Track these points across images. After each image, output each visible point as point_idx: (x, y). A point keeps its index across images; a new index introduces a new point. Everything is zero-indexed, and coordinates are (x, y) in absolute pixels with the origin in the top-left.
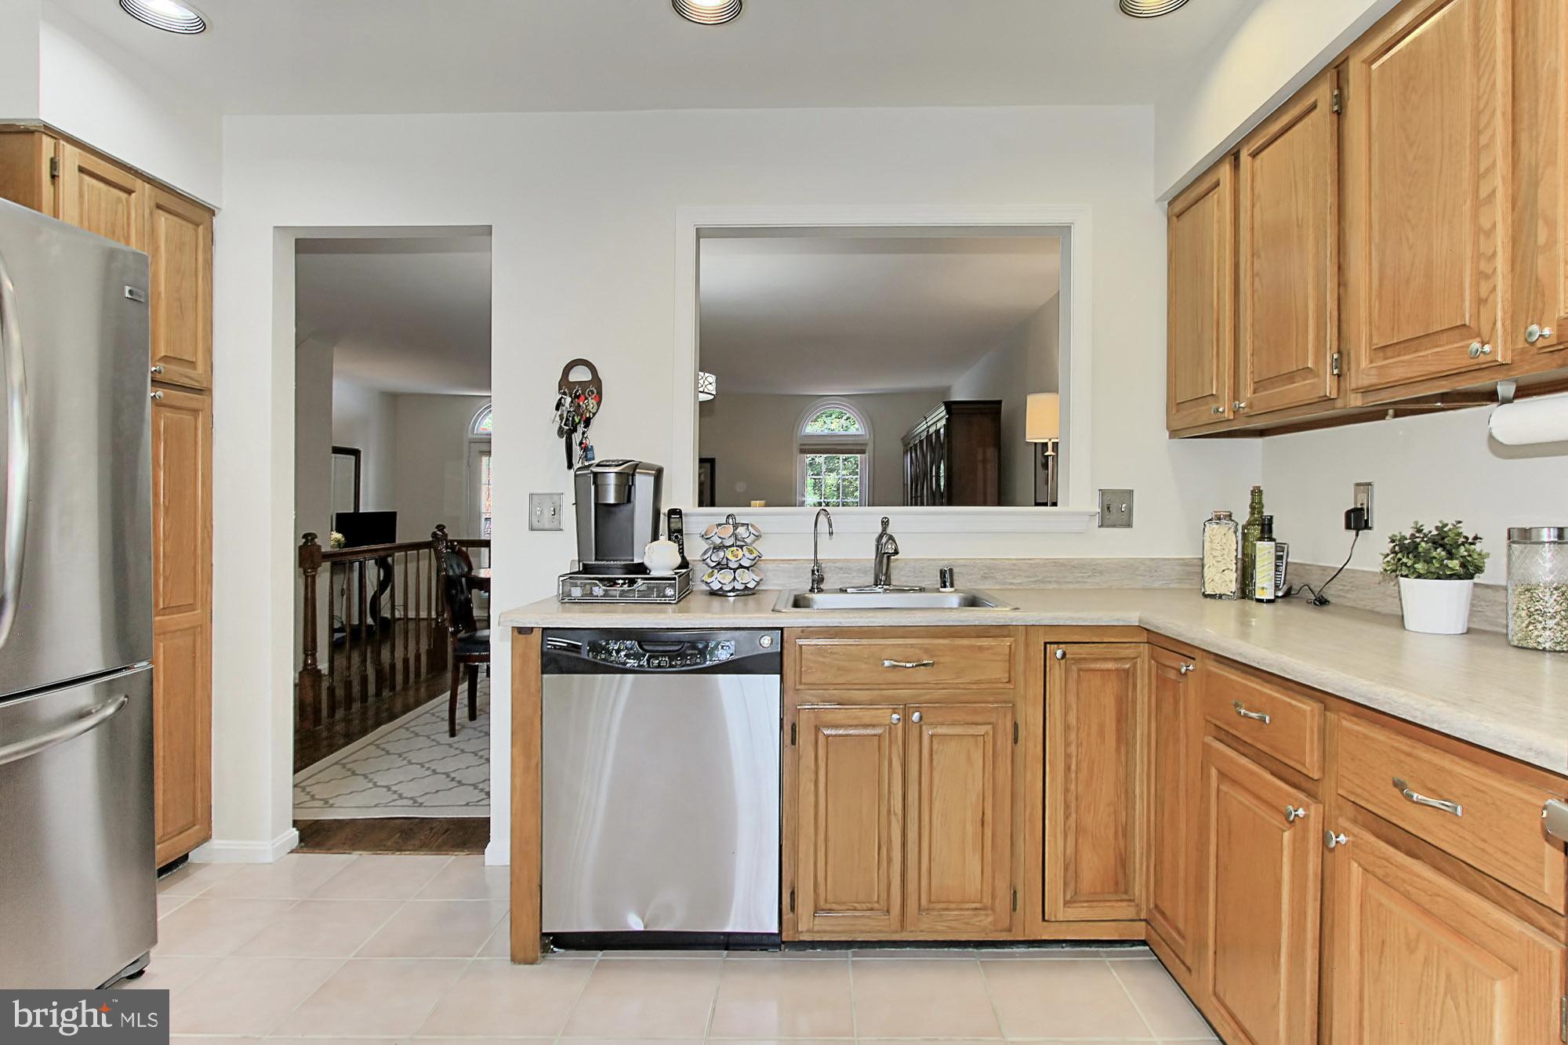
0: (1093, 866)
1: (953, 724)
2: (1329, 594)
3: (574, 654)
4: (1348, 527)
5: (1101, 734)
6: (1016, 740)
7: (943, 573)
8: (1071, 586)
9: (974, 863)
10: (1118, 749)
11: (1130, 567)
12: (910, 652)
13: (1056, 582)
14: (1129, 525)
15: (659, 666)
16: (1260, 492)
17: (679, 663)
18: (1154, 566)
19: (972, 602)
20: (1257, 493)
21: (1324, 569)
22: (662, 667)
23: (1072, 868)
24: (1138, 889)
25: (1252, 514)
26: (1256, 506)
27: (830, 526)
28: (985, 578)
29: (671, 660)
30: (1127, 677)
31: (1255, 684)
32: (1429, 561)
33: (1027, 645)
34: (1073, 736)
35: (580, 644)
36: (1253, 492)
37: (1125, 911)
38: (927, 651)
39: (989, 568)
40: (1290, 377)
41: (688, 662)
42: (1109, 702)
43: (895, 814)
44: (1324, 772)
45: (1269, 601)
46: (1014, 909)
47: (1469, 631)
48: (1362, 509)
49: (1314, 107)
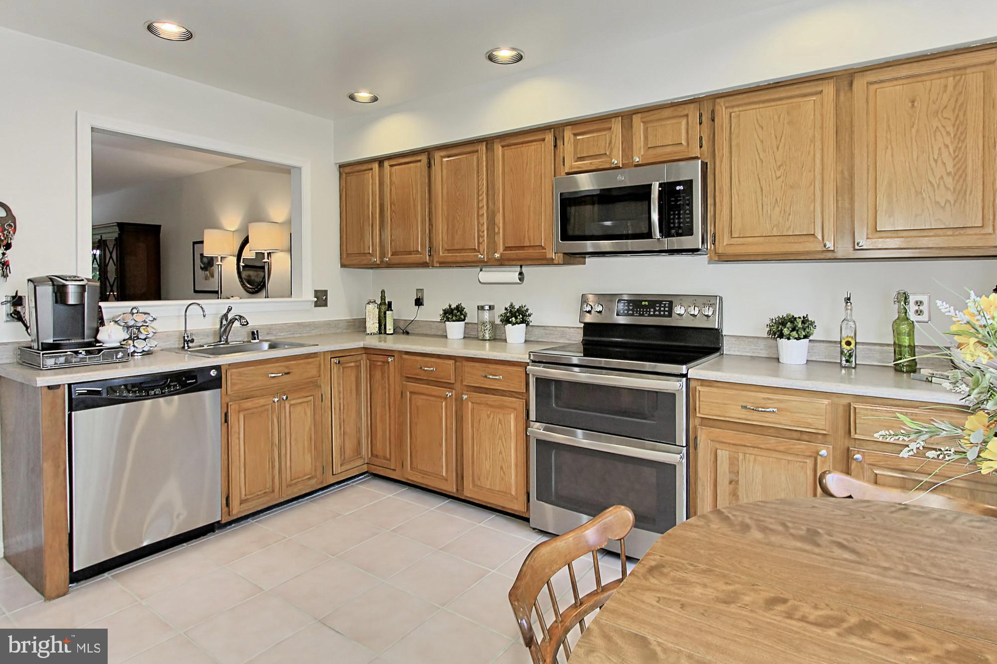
0: (350, 446)
1: (299, 398)
2: (409, 329)
3: (98, 396)
4: (416, 305)
5: (351, 392)
6: (322, 401)
7: (253, 333)
8: (305, 335)
9: (308, 458)
10: (356, 398)
11: (328, 324)
12: (281, 369)
13: (299, 333)
14: (326, 305)
15: (155, 394)
16: (384, 292)
17: (167, 390)
18: (336, 323)
19: (272, 346)
20: (383, 292)
21: (405, 320)
22: (157, 394)
23: (342, 449)
24: (364, 452)
25: (381, 300)
26: (383, 298)
27: (203, 311)
28: (268, 334)
29: (162, 390)
30: (358, 367)
31: (426, 359)
32: (456, 316)
33: (324, 360)
34: (342, 396)
35: (101, 389)
36: (382, 292)
37: (359, 462)
38: (287, 367)
39: (270, 329)
40: (410, 253)
41: (172, 389)
42: (353, 379)
43: (276, 445)
44: (455, 380)
45: (392, 334)
46: (323, 473)
47: (464, 337)
48: (420, 299)
49: (420, 161)
